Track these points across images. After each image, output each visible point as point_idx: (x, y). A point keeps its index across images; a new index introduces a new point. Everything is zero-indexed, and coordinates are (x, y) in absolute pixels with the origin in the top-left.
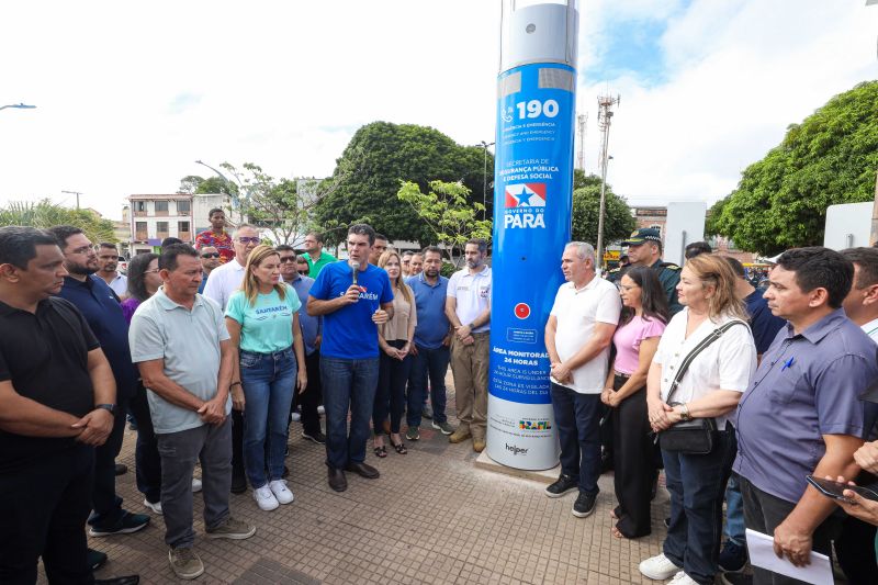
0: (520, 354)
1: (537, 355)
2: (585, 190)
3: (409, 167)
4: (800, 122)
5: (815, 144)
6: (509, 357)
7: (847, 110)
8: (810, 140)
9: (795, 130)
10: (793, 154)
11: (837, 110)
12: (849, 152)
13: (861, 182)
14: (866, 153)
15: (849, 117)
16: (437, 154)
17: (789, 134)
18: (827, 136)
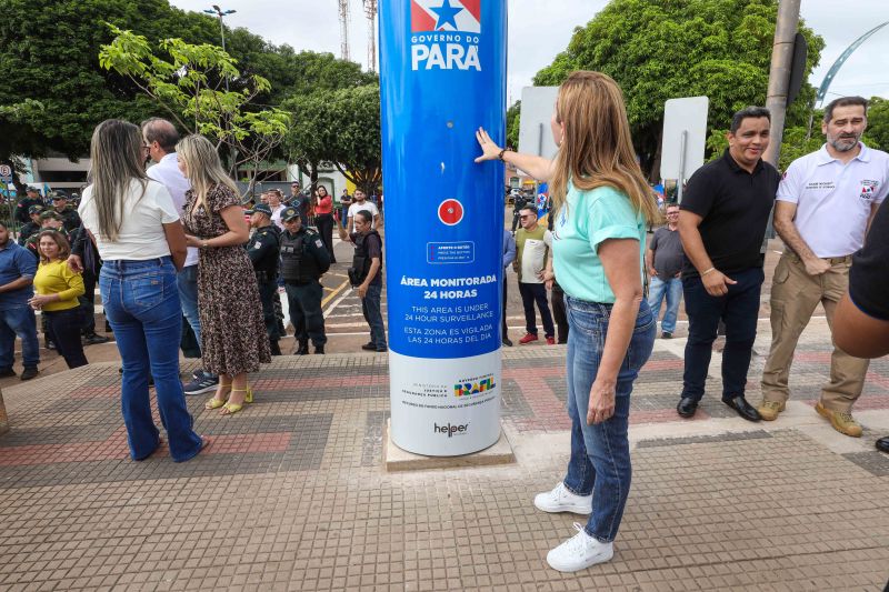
0: (452, 282)
1: (475, 281)
2: (362, 91)
3: (90, 34)
4: (584, 25)
5: (598, 51)
6: (432, 289)
7: (622, 19)
8: (593, 47)
9: (580, 33)
10: (578, 60)
11: (613, 17)
12: (624, 62)
13: (634, 94)
14: (637, 64)
15: (624, 25)
16: (140, 17)
17: (575, 38)
18: (608, 43)
